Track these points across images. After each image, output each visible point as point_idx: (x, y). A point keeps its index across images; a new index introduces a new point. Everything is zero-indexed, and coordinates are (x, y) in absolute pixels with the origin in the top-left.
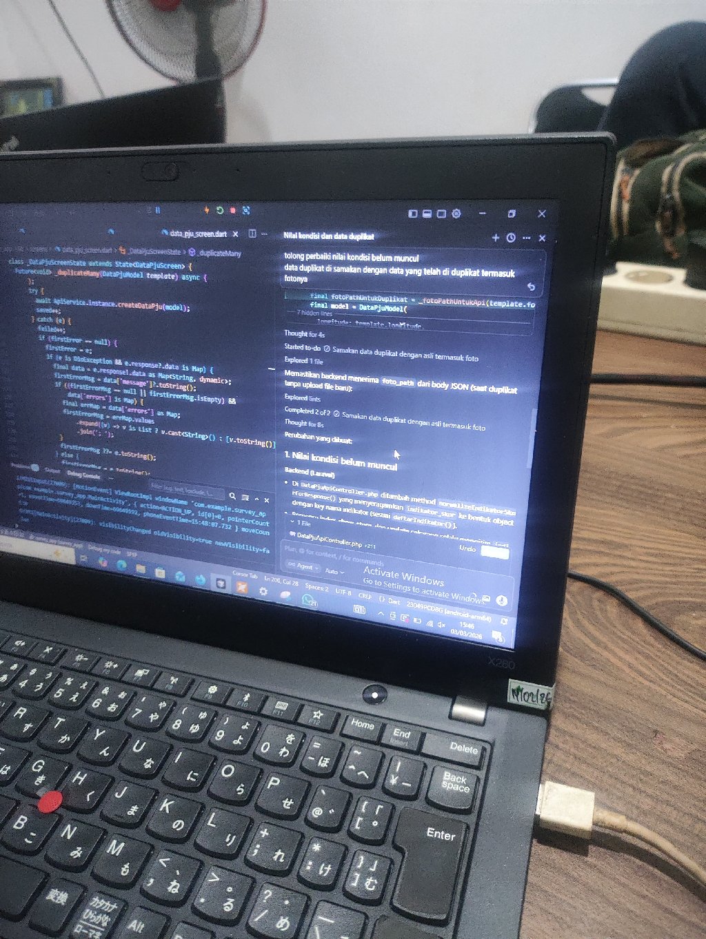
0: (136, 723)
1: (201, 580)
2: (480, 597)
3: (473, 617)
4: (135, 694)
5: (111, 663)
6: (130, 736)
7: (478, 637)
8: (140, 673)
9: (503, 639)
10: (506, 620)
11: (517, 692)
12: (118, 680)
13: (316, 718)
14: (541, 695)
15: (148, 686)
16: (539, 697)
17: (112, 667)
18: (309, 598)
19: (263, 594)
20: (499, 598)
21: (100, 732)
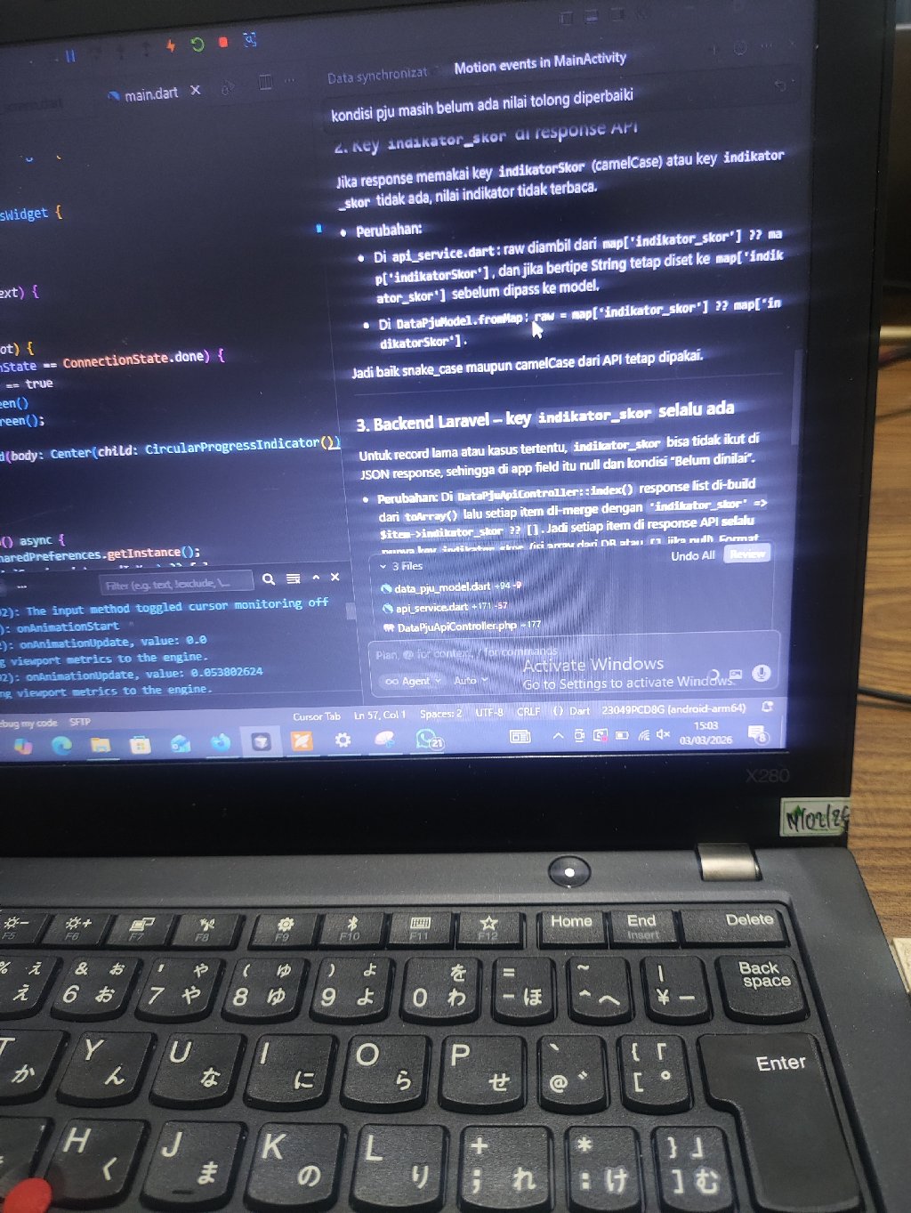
0: (160, 1012)
1: (221, 744)
2: (725, 675)
3: (716, 710)
4: (141, 964)
5: (77, 921)
6: (155, 1039)
7: (724, 741)
8: (138, 926)
9: (767, 737)
10: (770, 704)
11: (794, 818)
12: (99, 946)
13: (489, 930)
14: (833, 814)
15: (163, 944)
16: (831, 816)
17: (81, 926)
18: (428, 736)
19: (343, 744)
20: (756, 670)
21: (93, 1045)
